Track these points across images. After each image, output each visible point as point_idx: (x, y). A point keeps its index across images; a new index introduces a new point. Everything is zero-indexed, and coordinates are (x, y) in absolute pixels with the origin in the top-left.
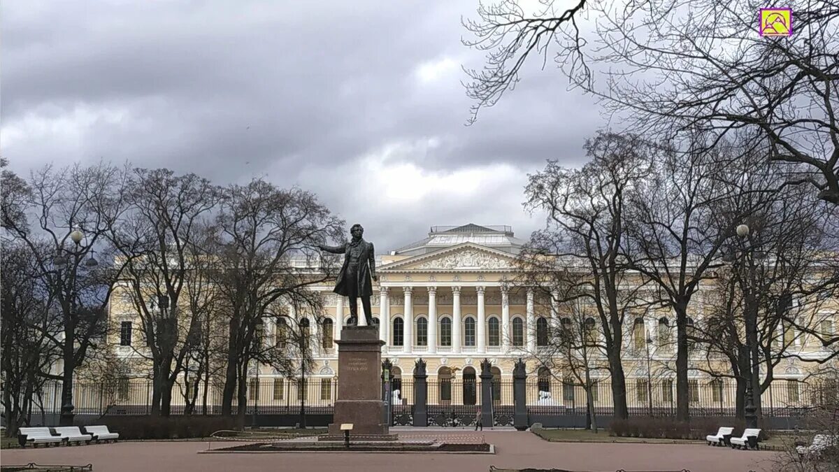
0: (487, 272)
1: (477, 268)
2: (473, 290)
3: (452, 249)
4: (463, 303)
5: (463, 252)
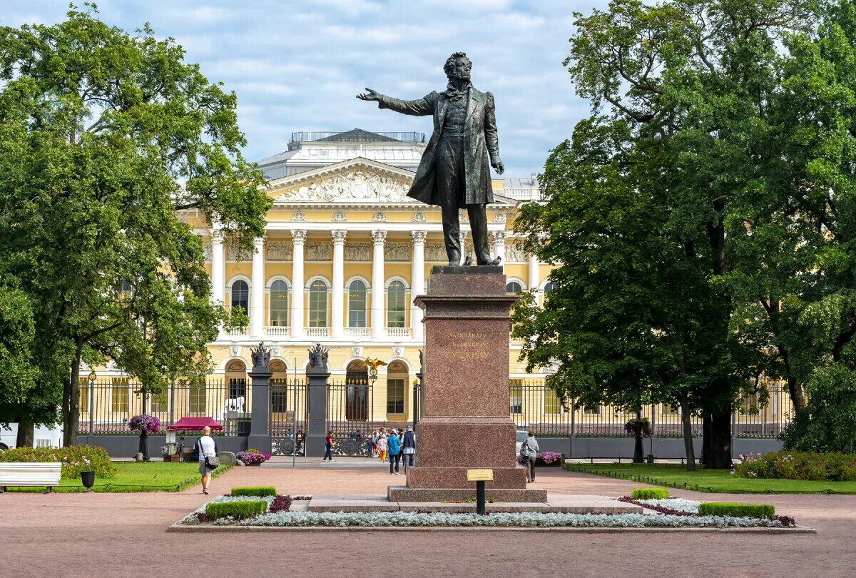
0: (390, 207)
1: (373, 200)
2: (367, 237)
3: (333, 169)
4: (348, 258)
5: (350, 176)
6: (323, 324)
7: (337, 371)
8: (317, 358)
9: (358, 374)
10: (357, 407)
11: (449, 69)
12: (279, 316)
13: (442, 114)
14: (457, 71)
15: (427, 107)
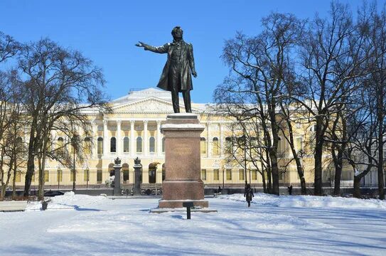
0: (162, 113)
4: (149, 129)
5: (149, 102)
6: (141, 151)
7: (145, 168)
8: (137, 161)
9: (153, 168)
10: (152, 179)
11: (173, 33)
12: (126, 149)
13: (170, 53)
14: (177, 35)
15: (165, 50)
